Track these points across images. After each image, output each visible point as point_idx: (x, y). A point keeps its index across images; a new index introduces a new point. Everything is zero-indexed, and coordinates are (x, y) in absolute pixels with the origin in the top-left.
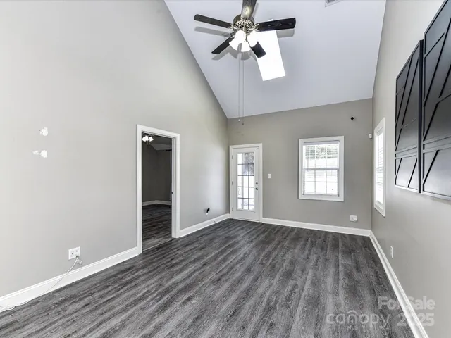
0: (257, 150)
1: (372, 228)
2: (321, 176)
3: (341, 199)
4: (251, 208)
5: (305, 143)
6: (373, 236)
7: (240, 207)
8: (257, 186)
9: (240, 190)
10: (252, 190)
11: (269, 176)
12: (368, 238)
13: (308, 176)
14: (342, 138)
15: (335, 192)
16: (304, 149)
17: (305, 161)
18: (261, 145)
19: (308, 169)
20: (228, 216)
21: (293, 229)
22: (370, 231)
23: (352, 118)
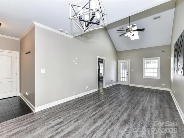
0: (128, 62)
1: (170, 88)
2: (151, 70)
3: (159, 78)
4: (126, 81)
5: (145, 59)
6: (171, 90)
7: (121, 80)
8: (128, 74)
9: (121, 75)
10: (126, 75)
11: (132, 70)
12: (169, 91)
13: (146, 71)
14: (159, 58)
15: (157, 76)
16: (145, 61)
17: (145, 65)
18: (129, 60)
19: (146, 68)
20: (117, 83)
21: (141, 88)
22: (169, 89)
23: (163, 51)
